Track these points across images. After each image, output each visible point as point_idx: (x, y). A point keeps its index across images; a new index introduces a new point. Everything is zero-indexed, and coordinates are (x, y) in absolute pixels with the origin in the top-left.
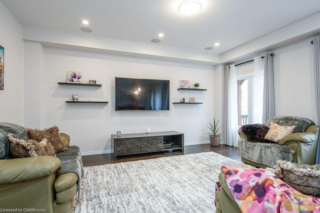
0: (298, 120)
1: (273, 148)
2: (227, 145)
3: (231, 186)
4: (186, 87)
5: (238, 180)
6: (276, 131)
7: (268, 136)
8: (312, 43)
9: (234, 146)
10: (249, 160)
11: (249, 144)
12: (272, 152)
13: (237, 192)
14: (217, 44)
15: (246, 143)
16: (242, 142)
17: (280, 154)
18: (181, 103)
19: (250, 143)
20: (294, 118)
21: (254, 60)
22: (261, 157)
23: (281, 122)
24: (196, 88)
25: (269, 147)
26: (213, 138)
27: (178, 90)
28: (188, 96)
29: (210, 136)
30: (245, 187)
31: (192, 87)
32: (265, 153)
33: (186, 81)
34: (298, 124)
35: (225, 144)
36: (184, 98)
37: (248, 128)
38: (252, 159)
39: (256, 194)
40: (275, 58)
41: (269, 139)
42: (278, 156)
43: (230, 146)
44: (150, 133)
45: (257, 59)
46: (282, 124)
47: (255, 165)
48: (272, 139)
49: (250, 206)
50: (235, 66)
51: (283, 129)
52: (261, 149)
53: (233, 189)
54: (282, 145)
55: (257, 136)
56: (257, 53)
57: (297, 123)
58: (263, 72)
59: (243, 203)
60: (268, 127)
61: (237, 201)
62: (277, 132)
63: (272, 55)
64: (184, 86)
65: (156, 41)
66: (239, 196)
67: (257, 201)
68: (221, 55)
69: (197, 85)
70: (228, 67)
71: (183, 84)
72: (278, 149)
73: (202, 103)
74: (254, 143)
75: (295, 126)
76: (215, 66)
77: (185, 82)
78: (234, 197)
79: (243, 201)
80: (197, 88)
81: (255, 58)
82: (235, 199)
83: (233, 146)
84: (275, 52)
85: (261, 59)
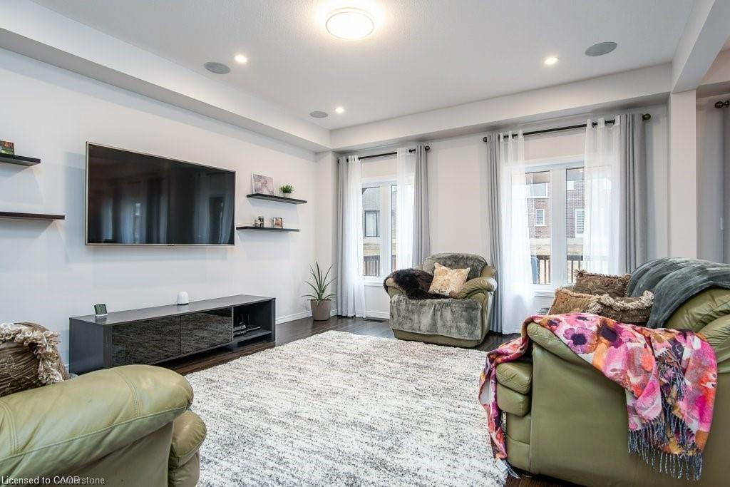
0: (471, 259)
1: (454, 305)
2: (344, 315)
3: (567, 338)
4: (266, 193)
5: (572, 329)
6: (446, 277)
7: (435, 287)
8: (485, 140)
9: (357, 316)
10: (414, 332)
11: (413, 304)
12: (453, 312)
13: (580, 344)
14: (340, 110)
15: (406, 303)
16: (398, 302)
17: (464, 313)
18: (255, 228)
19: (414, 302)
20: (465, 256)
21: (396, 153)
22: (434, 323)
23: (448, 262)
24: (285, 196)
25: (447, 305)
26: (319, 303)
27: (248, 196)
28: (269, 212)
29: (312, 300)
30: (588, 335)
31: (278, 193)
32: (441, 315)
33: (265, 178)
34: (472, 265)
35: (340, 314)
36: (261, 216)
37: (405, 276)
38: (420, 330)
39: (606, 338)
40: (430, 155)
41: (437, 292)
42: (461, 316)
43: (349, 317)
44: (187, 304)
45: (402, 152)
46: (451, 266)
47: (423, 338)
48: (442, 292)
49: (605, 355)
50: (359, 158)
51: (456, 274)
52: (434, 309)
53: (572, 341)
54: (464, 298)
55: (420, 288)
56: (403, 142)
57: (470, 263)
58: (412, 177)
59: (595, 355)
60: (430, 273)
61: (584, 356)
62: (448, 280)
63: (427, 149)
64: (260, 189)
65: (217, 68)
66: (584, 349)
67: (612, 347)
68: (333, 132)
69: (287, 190)
70: (344, 159)
71: (259, 185)
72: (461, 306)
73: (298, 230)
74: (422, 301)
75: (469, 268)
76: (317, 153)
77: (263, 181)
78: (578, 352)
79: (594, 352)
80: (288, 196)
81: (398, 150)
82: (579, 355)
83: (355, 316)
84: (432, 145)
85: (409, 154)
